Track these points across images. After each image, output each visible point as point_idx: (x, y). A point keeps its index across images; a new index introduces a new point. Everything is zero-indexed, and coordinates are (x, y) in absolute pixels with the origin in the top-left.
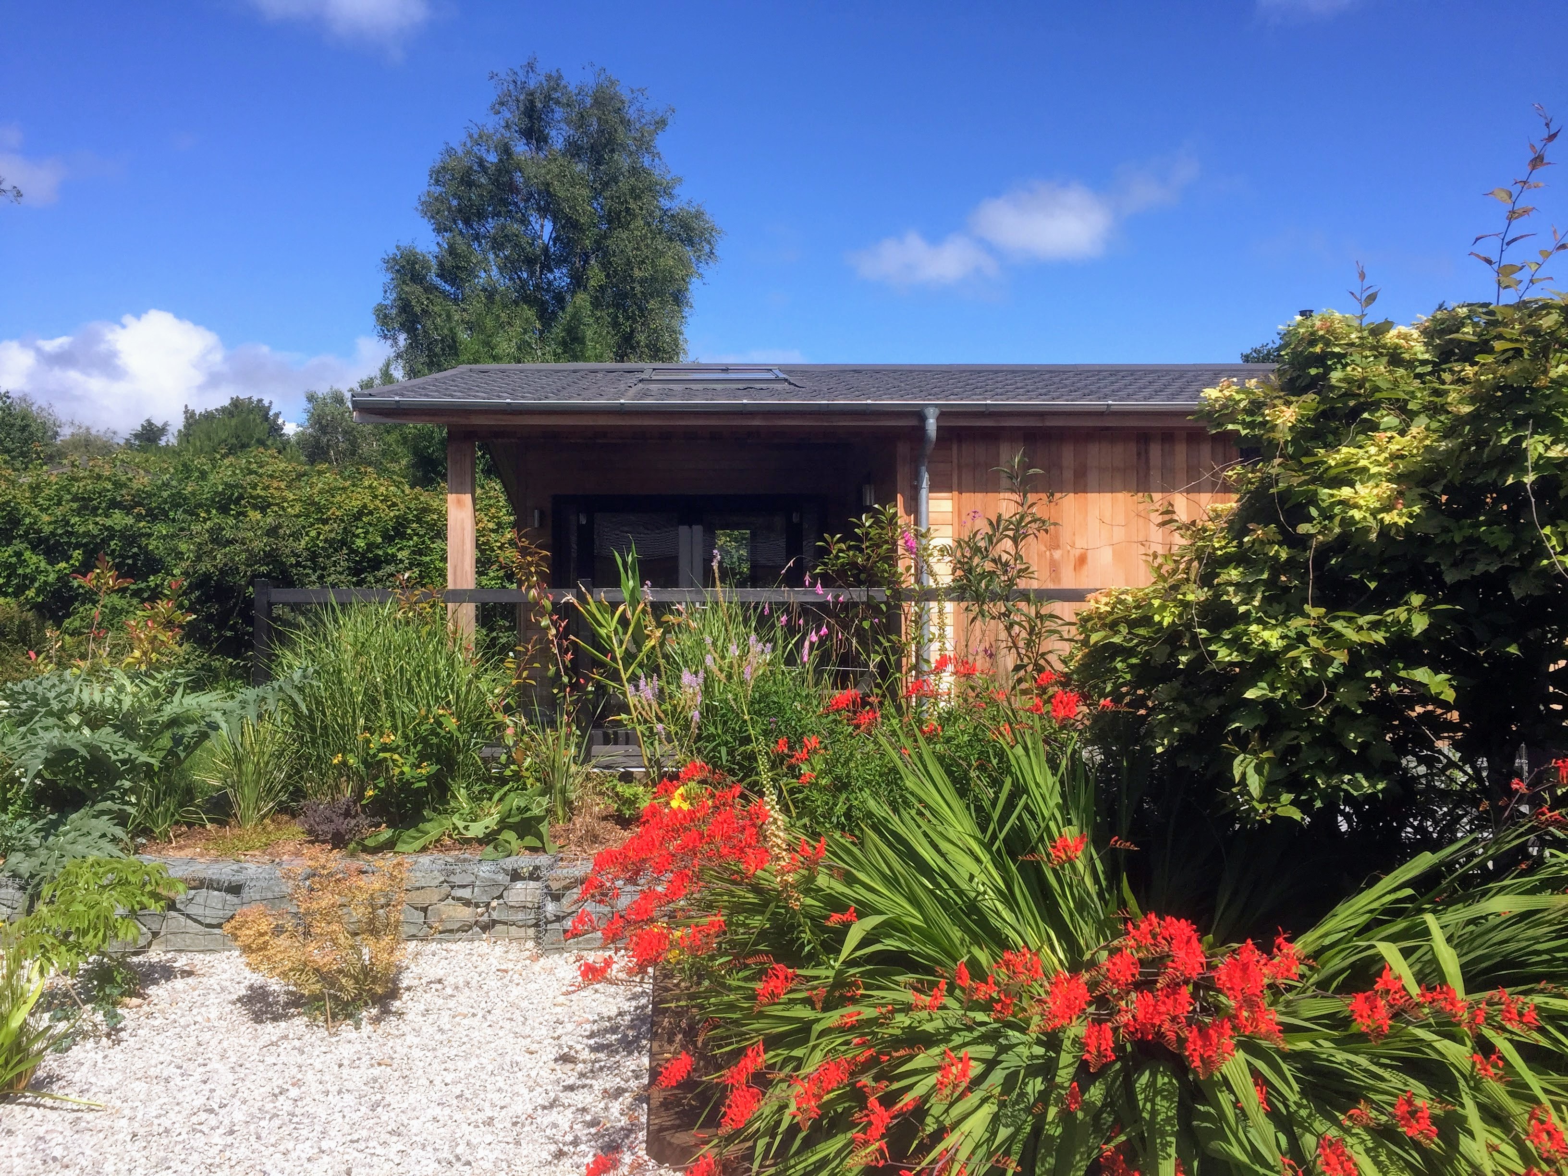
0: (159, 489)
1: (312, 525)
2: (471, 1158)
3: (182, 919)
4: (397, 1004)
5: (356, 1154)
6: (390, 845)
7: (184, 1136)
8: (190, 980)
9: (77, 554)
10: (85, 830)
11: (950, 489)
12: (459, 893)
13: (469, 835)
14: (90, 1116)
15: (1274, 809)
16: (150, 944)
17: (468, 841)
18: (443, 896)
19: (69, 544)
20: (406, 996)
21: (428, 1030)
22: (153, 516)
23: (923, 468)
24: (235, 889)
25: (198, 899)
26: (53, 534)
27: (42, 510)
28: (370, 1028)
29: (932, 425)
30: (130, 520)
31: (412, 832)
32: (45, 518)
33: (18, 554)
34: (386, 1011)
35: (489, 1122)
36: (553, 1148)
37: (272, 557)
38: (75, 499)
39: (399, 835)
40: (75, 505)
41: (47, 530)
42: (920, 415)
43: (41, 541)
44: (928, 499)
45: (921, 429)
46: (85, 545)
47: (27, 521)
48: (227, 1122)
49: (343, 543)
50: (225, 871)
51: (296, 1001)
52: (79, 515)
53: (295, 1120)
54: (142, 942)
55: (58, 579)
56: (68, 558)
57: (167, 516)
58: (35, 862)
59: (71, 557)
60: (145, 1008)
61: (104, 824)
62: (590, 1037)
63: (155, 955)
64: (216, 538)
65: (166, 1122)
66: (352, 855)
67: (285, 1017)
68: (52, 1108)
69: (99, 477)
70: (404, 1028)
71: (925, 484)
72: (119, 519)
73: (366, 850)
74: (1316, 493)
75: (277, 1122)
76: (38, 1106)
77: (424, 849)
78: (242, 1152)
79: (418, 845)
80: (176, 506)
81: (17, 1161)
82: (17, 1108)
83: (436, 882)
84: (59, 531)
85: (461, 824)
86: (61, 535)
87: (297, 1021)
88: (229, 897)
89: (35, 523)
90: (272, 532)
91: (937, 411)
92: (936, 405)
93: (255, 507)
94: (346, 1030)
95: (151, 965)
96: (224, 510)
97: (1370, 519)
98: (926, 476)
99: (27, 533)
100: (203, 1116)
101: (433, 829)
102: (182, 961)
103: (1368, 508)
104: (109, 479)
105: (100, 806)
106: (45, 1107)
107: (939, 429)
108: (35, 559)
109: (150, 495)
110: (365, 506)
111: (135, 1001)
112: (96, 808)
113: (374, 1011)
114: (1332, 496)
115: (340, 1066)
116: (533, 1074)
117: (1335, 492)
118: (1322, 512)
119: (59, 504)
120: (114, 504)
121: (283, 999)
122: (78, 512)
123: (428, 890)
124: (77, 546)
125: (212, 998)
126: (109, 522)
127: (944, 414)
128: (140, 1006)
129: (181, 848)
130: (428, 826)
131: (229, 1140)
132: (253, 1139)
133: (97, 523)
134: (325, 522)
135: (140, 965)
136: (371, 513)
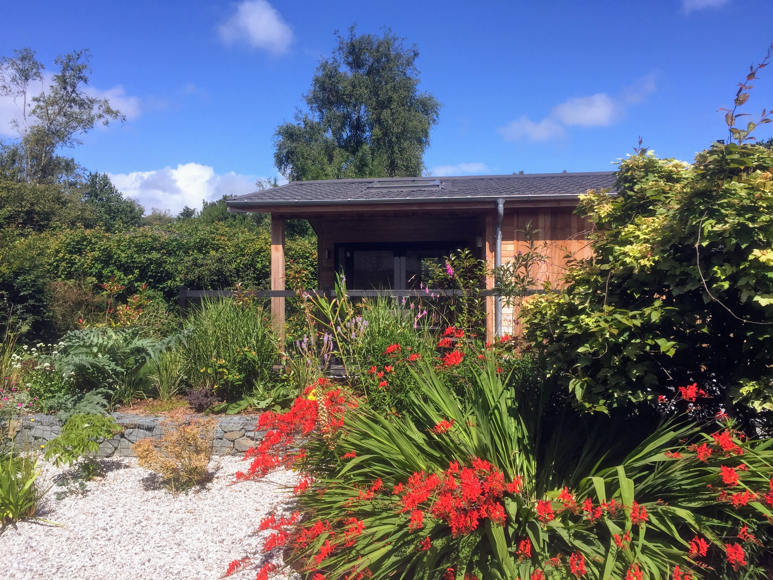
0: (172, 241)
1: (238, 257)
2: (205, 558)
3: (127, 442)
4: (209, 485)
5: (157, 553)
6: (224, 411)
7: (89, 540)
8: (127, 470)
9: (137, 271)
10: (91, 401)
11: (512, 239)
12: (249, 434)
13: (259, 407)
14: (55, 529)
15: (595, 407)
16: (113, 453)
17: (258, 410)
18: (241, 435)
19: (133, 267)
20: (215, 481)
21: (218, 497)
22: (169, 254)
23: (499, 229)
24: (150, 429)
25: (134, 433)
26: (126, 262)
27: (123, 251)
28: (193, 495)
29: (501, 207)
30: (159, 256)
31: (234, 405)
32: (123, 255)
33: (112, 272)
34: (203, 487)
35: (222, 541)
36: (244, 555)
37: (219, 272)
38: (136, 246)
39: (228, 406)
40: (136, 249)
41: (124, 260)
42: (495, 202)
43: (122, 265)
44: (501, 244)
45: (496, 209)
46: (140, 267)
47: (115, 256)
48: (109, 535)
49: (251, 265)
50: (147, 421)
51: (166, 482)
52: (138, 254)
53: (139, 535)
54: (109, 451)
55: (129, 283)
56: (133, 273)
57: (176, 254)
58: (69, 414)
59: (134, 273)
60: (103, 482)
61: (99, 398)
62: (286, 504)
63: (115, 458)
64: (195, 264)
65: (84, 533)
66: (207, 415)
67: (159, 488)
68: (42, 525)
69: (146, 236)
70: (209, 496)
71: (500, 237)
72: (155, 255)
73: (213, 412)
74: (613, 248)
75: (131, 536)
76: (36, 523)
77: (239, 413)
78: (110, 548)
79: (236, 411)
80: (179, 248)
81: (16, 547)
82: (26, 524)
83: (238, 429)
84: (129, 261)
85: (256, 402)
86: (130, 263)
87: (163, 490)
88: (148, 433)
89: (119, 257)
90: (220, 260)
91: (504, 201)
92: (504, 198)
93: (213, 249)
94: (182, 496)
95: (113, 462)
96: (200, 251)
97: (635, 262)
98: (500, 232)
99: (115, 262)
100: (101, 531)
101: (244, 404)
102: (126, 461)
103: (634, 257)
104: (150, 237)
105: (99, 390)
106: (39, 524)
107: (505, 209)
108: (119, 274)
109: (168, 244)
110: (262, 248)
111: (99, 478)
112: (97, 391)
113: (198, 488)
114: (620, 250)
115: (171, 512)
116: (253, 520)
117: (622, 248)
118: (615, 258)
119: (129, 248)
120: (152, 248)
121: (161, 480)
122: (137, 252)
123: (235, 432)
124: (137, 268)
125: (132, 478)
126: (150, 257)
127: (507, 202)
128: (101, 481)
129: (134, 409)
130: (242, 402)
131: (107, 542)
132: (117, 543)
133: (145, 257)
134: (243, 256)
135: (108, 462)
136: (265, 251)
